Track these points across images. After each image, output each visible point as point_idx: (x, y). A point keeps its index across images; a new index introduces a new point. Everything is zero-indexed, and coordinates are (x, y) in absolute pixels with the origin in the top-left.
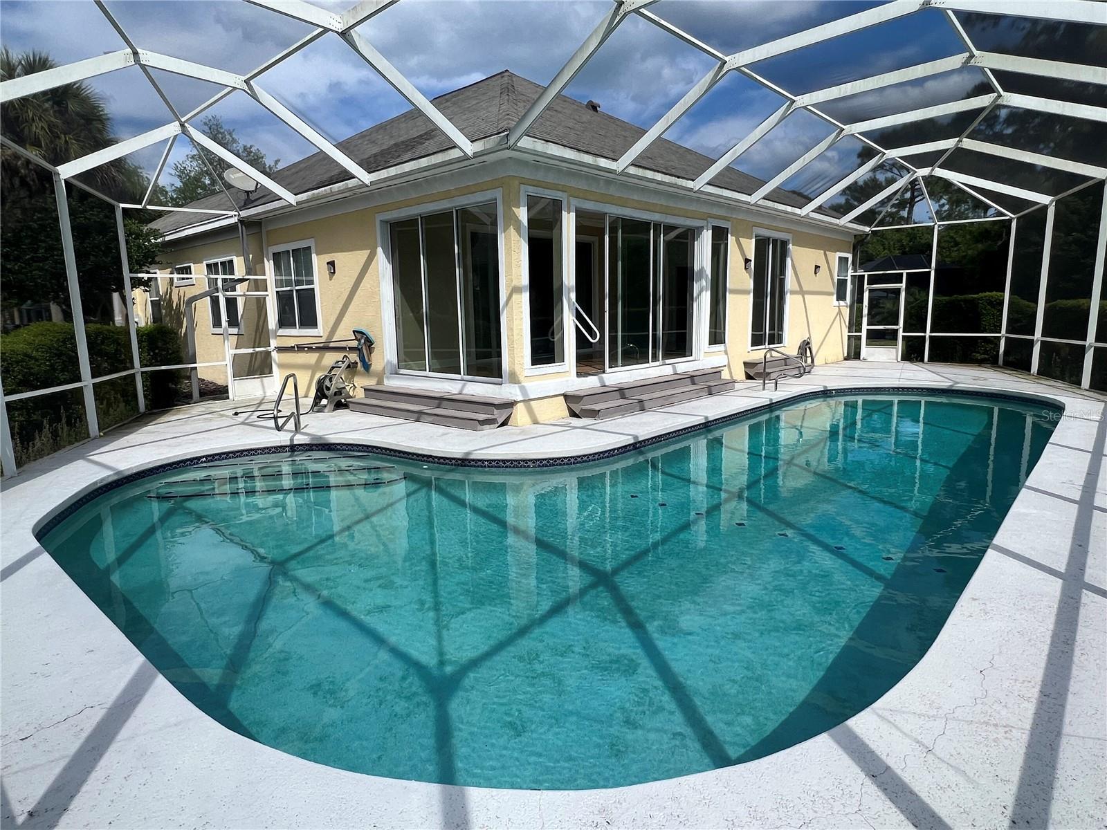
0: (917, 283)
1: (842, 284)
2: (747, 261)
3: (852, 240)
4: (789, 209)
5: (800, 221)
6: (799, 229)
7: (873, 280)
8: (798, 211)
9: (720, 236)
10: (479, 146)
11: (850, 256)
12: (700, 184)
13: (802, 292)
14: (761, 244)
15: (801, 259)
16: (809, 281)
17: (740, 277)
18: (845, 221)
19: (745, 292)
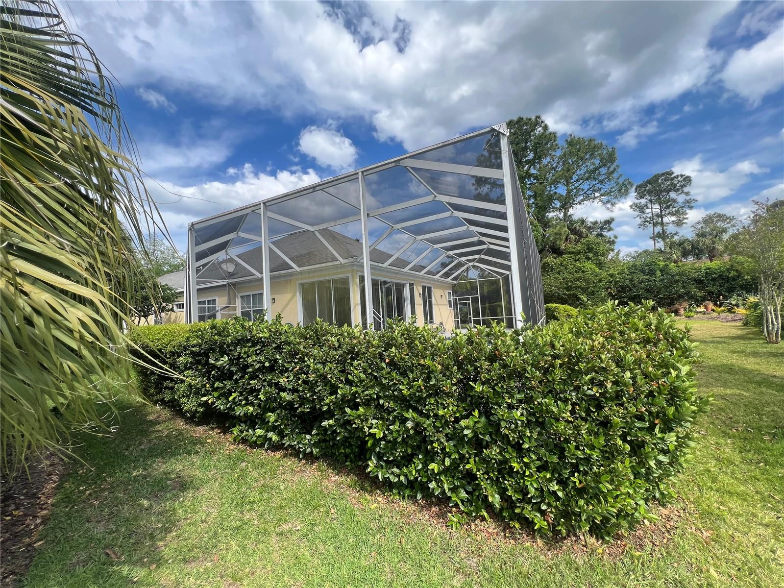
0: (475, 300)
1: (450, 301)
2: (420, 294)
3: (451, 286)
4: (432, 276)
5: (434, 280)
6: (435, 283)
7: (460, 300)
8: (434, 277)
9: (411, 285)
10: (346, 261)
11: (451, 292)
12: (406, 270)
13: (438, 305)
14: (424, 288)
15: (436, 293)
16: (440, 301)
17: (419, 300)
18: (449, 279)
19: (421, 305)
